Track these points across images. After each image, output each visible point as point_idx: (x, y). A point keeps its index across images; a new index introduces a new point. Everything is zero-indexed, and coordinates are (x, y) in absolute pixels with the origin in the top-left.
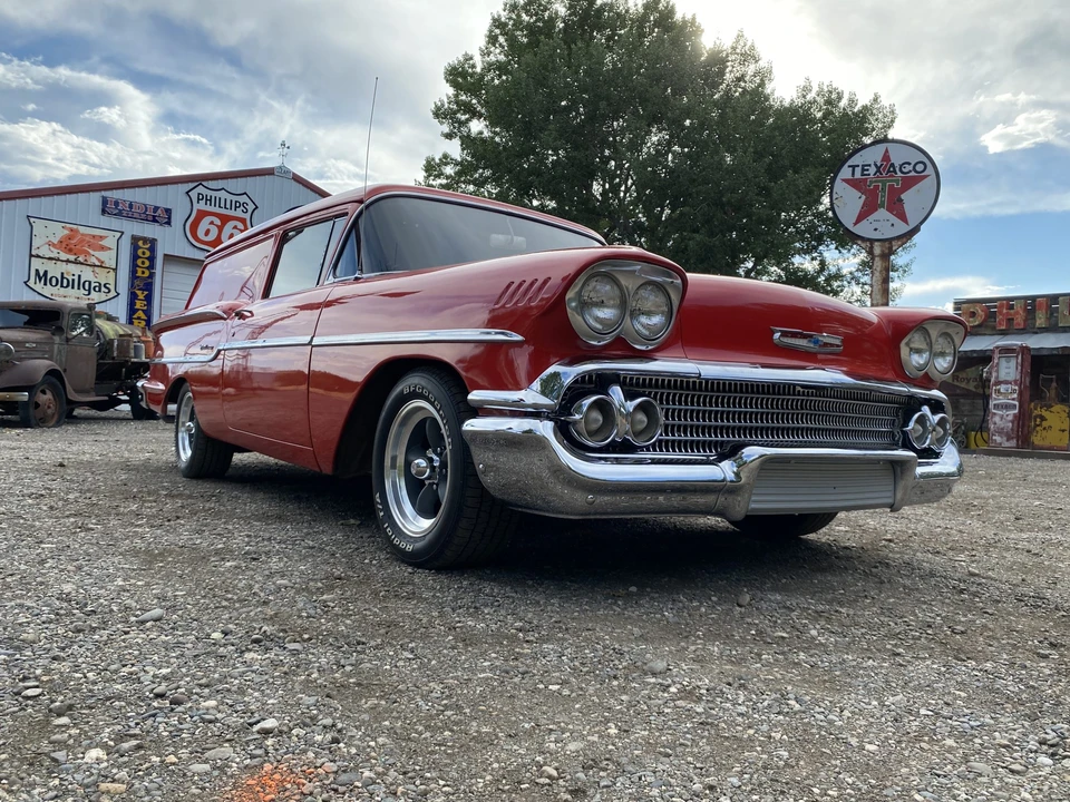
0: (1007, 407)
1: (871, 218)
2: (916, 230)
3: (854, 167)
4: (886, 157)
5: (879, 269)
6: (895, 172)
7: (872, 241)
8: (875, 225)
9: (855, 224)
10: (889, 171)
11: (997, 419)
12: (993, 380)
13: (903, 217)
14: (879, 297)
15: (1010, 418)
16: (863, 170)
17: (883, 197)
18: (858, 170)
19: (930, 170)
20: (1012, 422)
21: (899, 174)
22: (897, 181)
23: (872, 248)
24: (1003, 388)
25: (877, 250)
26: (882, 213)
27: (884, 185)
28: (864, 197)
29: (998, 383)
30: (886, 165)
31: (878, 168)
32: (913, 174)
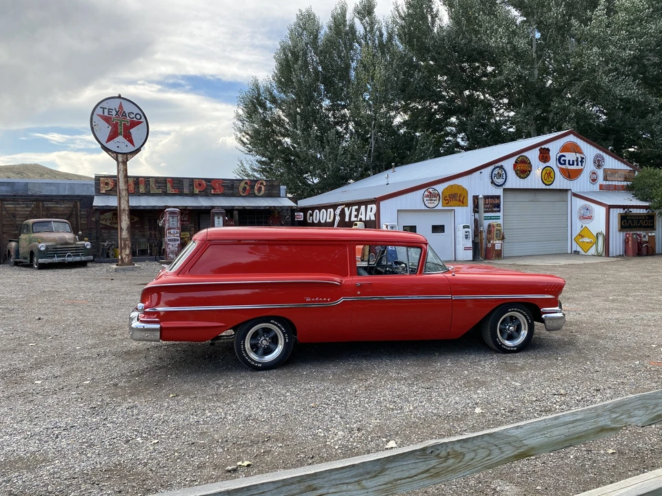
0: (175, 240)
1: (116, 140)
2: (138, 150)
3: (104, 108)
4: (121, 107)
5: (122, 170)
6: (126, 116)
7: (117, 153)
8: (118, 144)
9: (107, 142)
10: (123, 115)
11: (170, 246)
12: (166, 227)
13: (131, 142)
14: (123, 185)
15: (177, 245)
16: (109, 112)
17: (121, 129)
18: (106, 111)
19: (143, 119)
20: (178, 247)
21: (128, 118)
22: (127, 122)
23: (117, 157)
24: (172, 231)
25: (120, 159)
26: (120, 138)
27: (121, 123)
28: (110, 127)
29: (169, 229)
30: (121, 112)
31: (117, 112)
32: (135, 119)
